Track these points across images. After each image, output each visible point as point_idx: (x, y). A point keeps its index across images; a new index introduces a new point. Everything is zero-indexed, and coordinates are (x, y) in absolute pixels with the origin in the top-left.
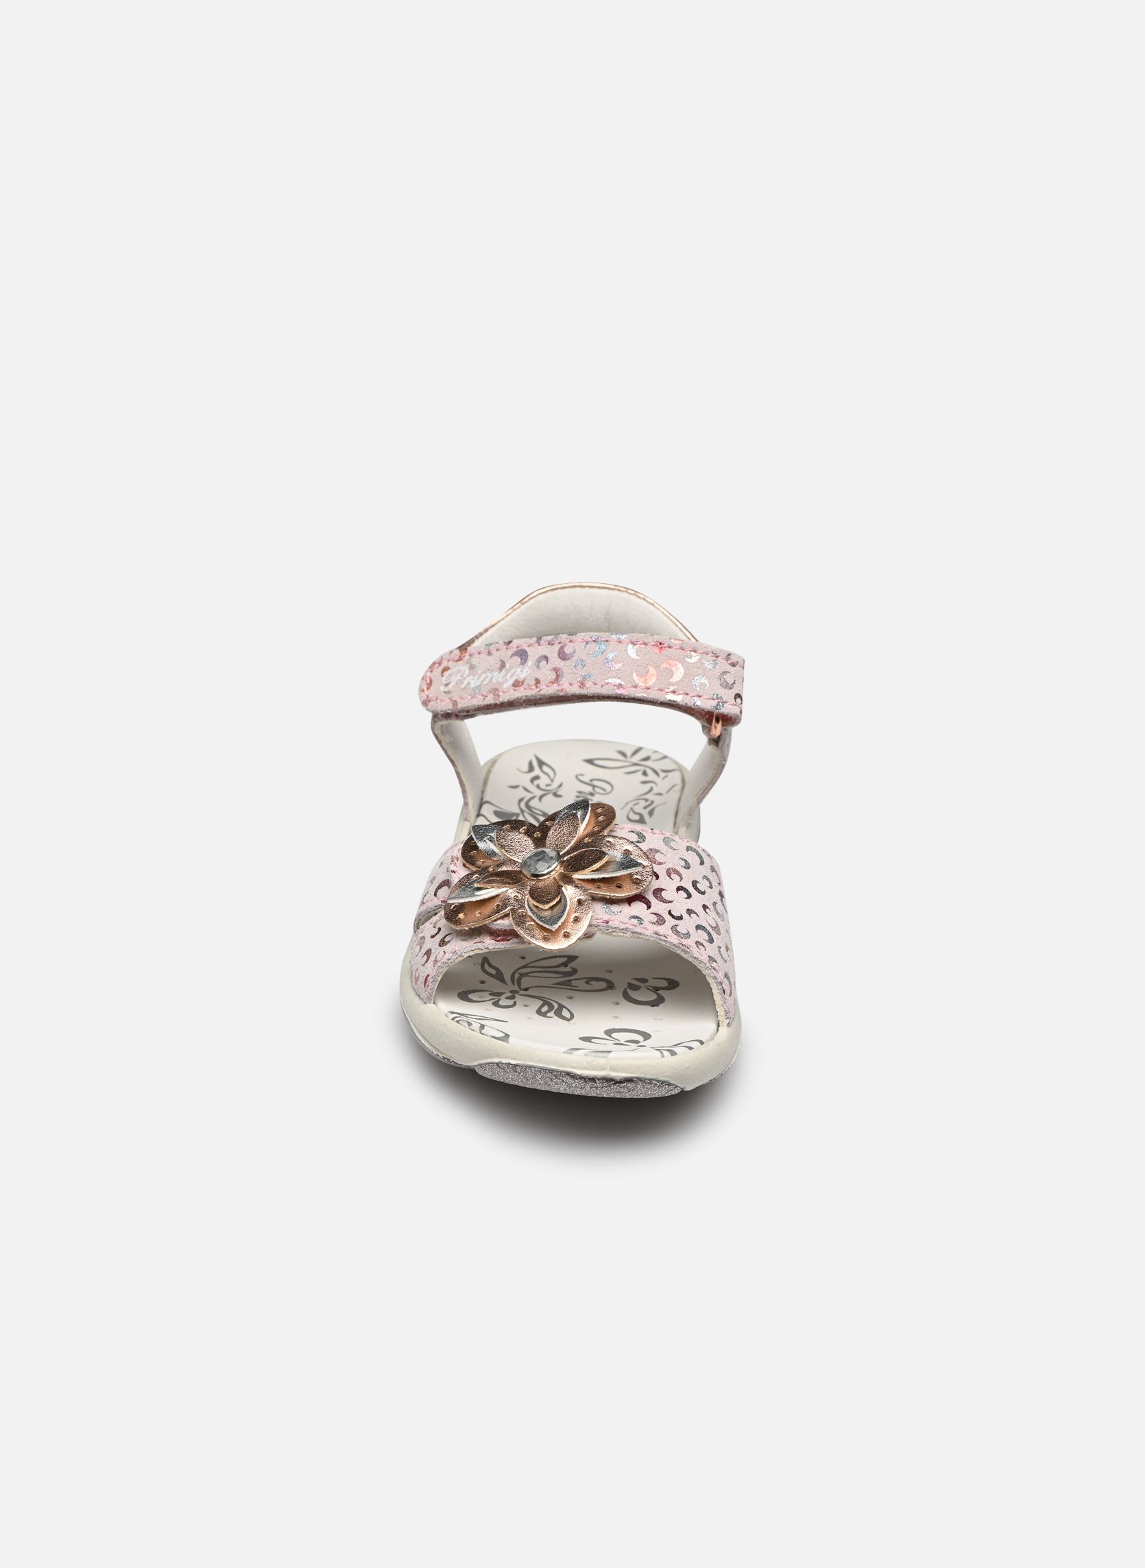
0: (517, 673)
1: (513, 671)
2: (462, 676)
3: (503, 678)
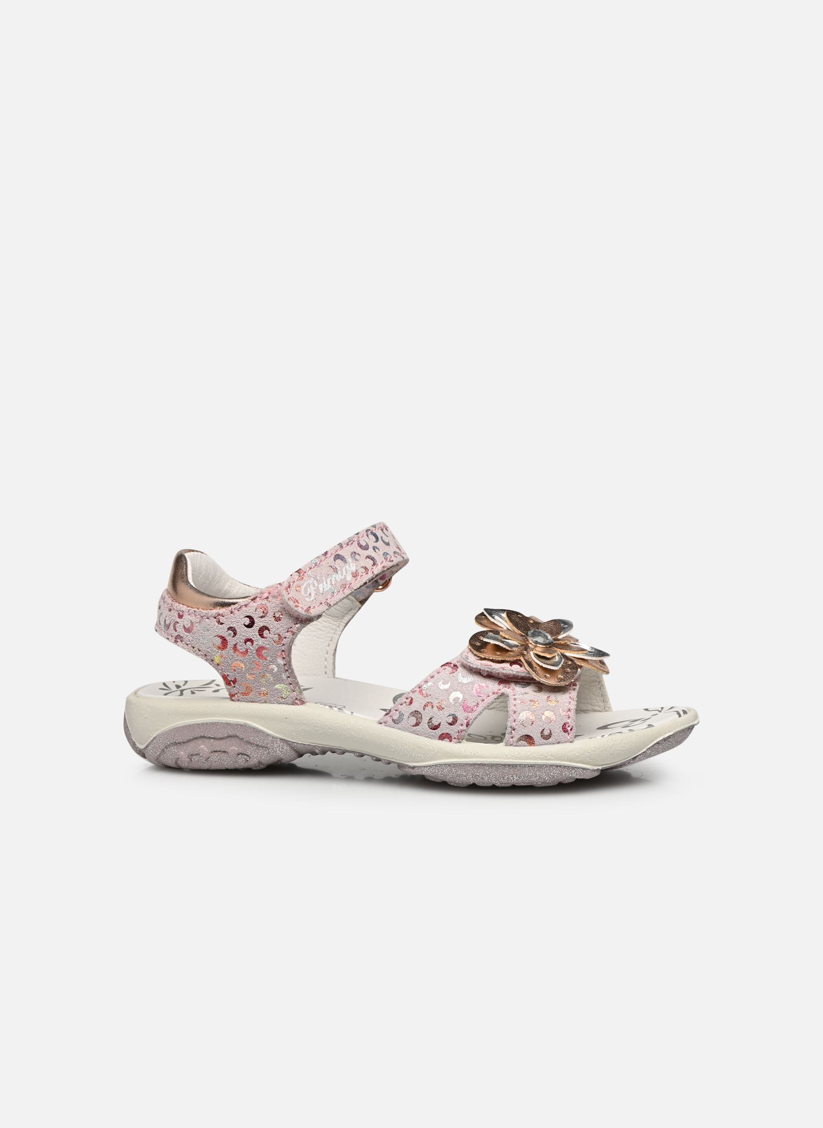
2: (314, 586)
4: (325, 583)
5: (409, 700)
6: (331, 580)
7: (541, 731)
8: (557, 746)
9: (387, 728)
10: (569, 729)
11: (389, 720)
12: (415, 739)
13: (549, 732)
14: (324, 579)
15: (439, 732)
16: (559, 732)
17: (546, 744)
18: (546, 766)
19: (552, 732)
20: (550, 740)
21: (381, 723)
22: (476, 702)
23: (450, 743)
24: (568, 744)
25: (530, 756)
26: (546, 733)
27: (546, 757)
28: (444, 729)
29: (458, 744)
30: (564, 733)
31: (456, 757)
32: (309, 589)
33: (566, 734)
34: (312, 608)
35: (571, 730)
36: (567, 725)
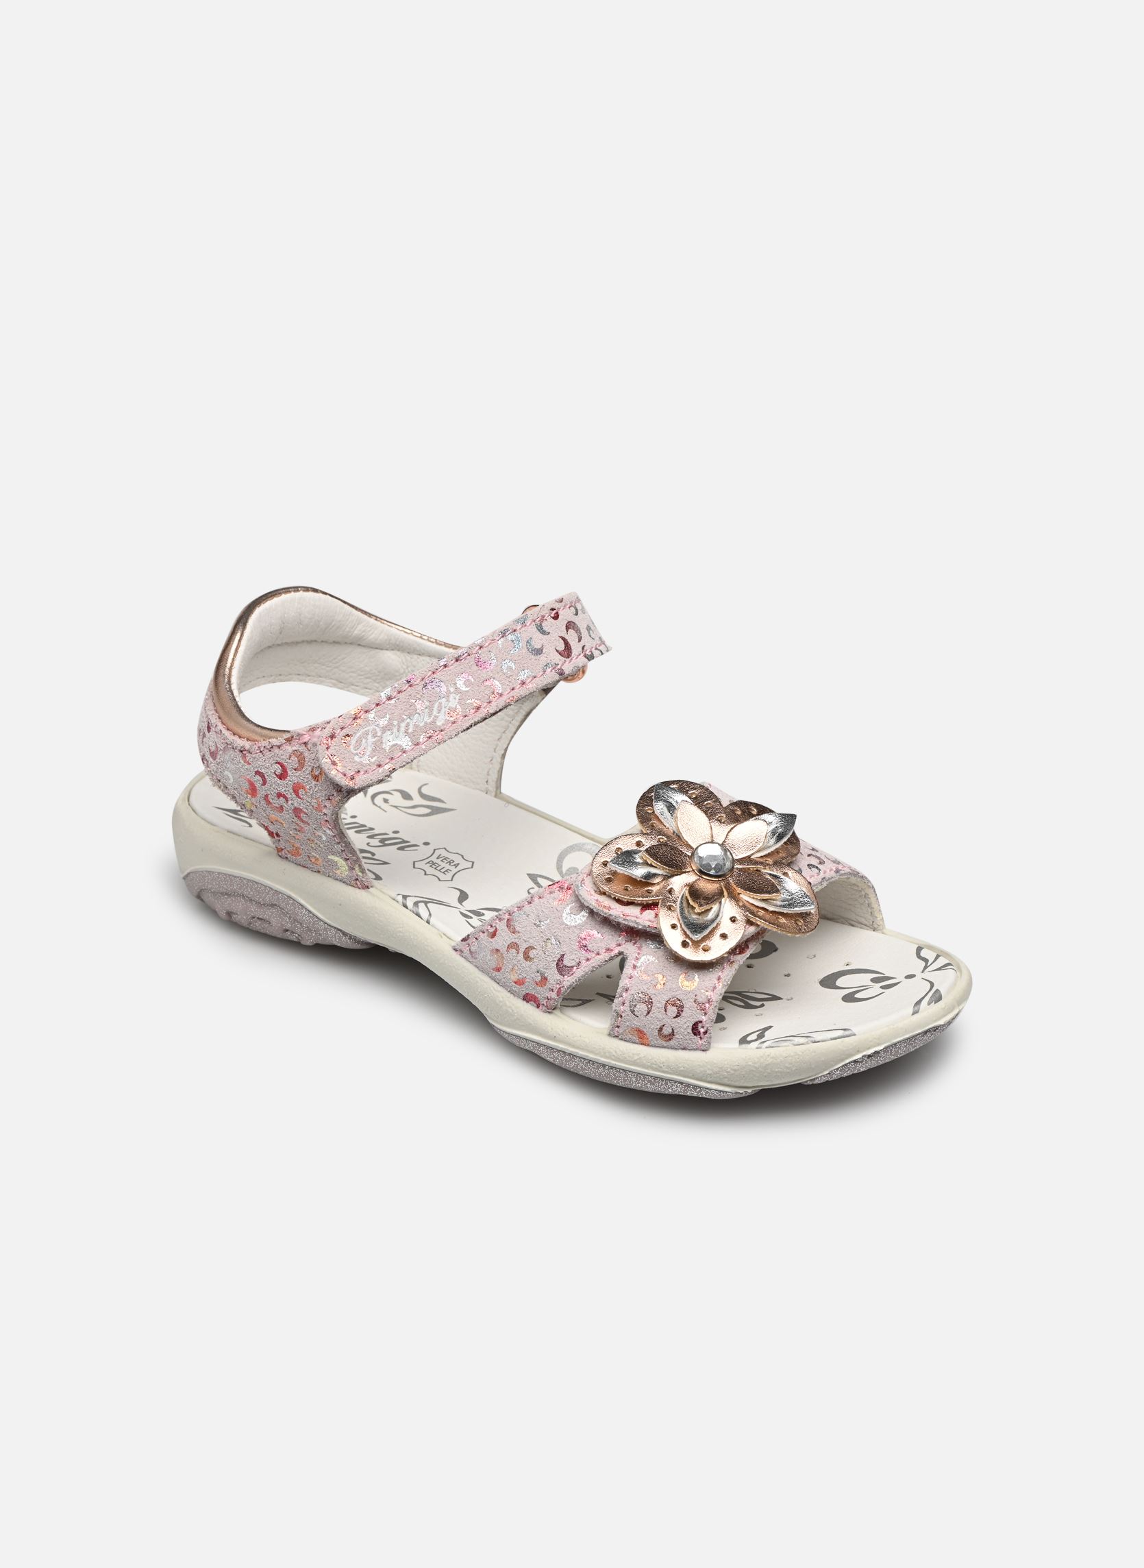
0: (443, 705)
1: (436, 705)
2: (375, 736)
3: (430, 716)
4: (395, 730)
5: (492, 930)
6: (408, 725)
7: (658, 1027)
8: (681, 1053)
9: (462, 960)
10: (702, 1030)
11: (466, 950)
12: (492, 989)
13: (671, 1031)
14: (395, 723)
15: (523, 990)
16: (686, 1033)
17: (664, 1047)
18: (662, 1079)
19: (675, 1031)
20: (672, 1043)
21: (456, 950)
22: (578, 960)
23: (537, 1009)
24: (699, 1054)
25: (638, 1061)
26: (667, 1031)
27: (661, 1067)
28: (530, 988)
29: (547, 1015)
30: (693, 1036)
31: (541, 1035)
32: (364, 741)
33: (697, 1038)
34: (362, 773)
35: (705, 1033)
36: (700, 1025)
